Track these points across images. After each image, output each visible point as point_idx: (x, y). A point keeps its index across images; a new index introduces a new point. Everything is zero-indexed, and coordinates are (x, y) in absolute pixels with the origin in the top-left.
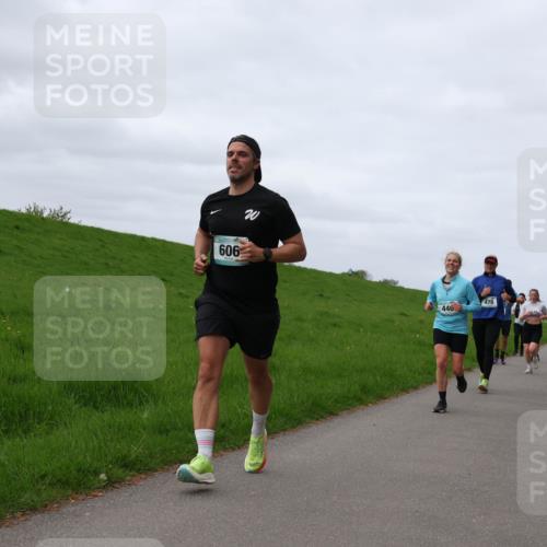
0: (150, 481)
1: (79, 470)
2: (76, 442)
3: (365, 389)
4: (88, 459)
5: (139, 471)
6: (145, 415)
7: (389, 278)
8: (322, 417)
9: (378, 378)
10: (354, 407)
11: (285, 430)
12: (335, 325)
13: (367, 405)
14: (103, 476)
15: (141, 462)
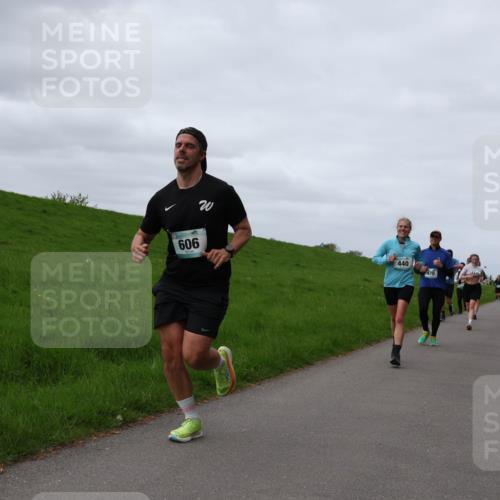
0: (158, 421)
1: (100, 413)
2: (97, 388)
3: (335, 343)
4: (107, 403)
5: (149, 413)
6: (154, 366)
7: (354, 250)
8: (301, 366)
11: (269, 378)
12: (310, 290)
13: (337, 356)
14: (119, 417)
15: (151, 405)
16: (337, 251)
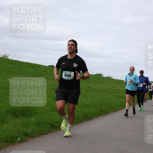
0: (34, 140)
1: (11, 137)
2: (11, 128)
3: (102, 111)
4: (14, 133)
5: (30, 137)
6: (33, 119)
7: (109, 76)
8: (88, 120)
9: (106, 107)
10: (99, 116)
11: (76, 124)
12: (92, 91)
13: (102, 116)
14: (19, 139)
15: (31, 134)
16: (103, 76)
